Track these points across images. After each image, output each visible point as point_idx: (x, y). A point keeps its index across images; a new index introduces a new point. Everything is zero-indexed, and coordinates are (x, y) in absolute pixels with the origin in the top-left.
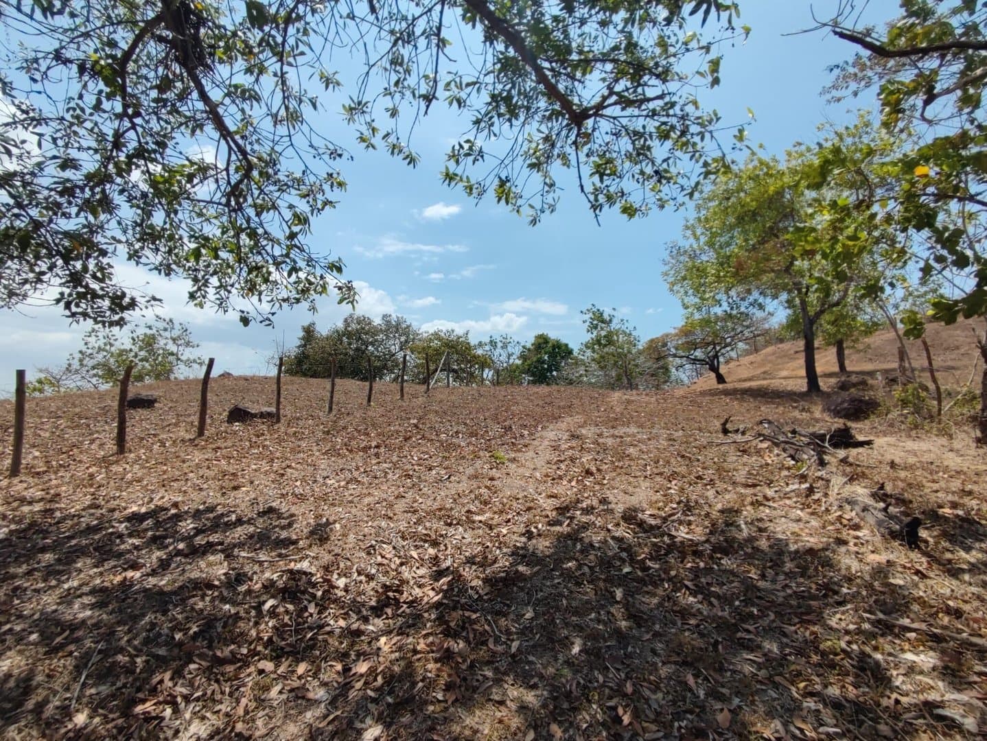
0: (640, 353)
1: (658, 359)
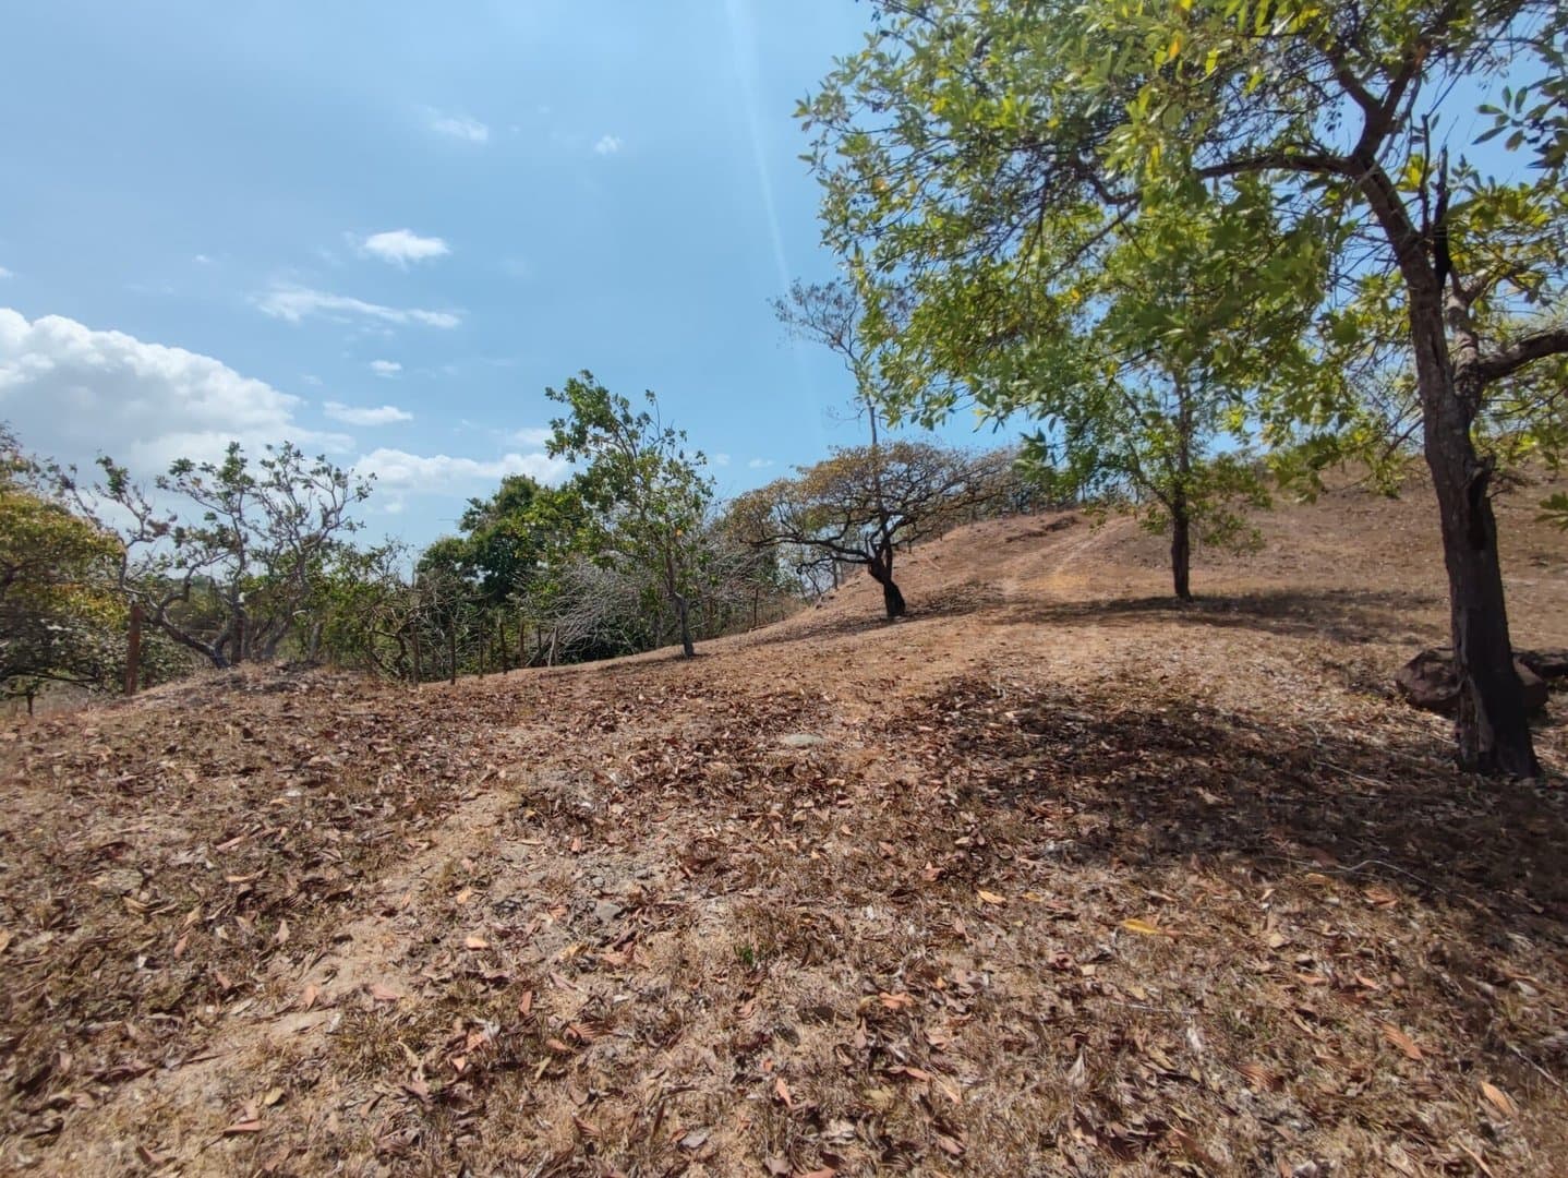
0: (719, 527)
1: (758, 545)
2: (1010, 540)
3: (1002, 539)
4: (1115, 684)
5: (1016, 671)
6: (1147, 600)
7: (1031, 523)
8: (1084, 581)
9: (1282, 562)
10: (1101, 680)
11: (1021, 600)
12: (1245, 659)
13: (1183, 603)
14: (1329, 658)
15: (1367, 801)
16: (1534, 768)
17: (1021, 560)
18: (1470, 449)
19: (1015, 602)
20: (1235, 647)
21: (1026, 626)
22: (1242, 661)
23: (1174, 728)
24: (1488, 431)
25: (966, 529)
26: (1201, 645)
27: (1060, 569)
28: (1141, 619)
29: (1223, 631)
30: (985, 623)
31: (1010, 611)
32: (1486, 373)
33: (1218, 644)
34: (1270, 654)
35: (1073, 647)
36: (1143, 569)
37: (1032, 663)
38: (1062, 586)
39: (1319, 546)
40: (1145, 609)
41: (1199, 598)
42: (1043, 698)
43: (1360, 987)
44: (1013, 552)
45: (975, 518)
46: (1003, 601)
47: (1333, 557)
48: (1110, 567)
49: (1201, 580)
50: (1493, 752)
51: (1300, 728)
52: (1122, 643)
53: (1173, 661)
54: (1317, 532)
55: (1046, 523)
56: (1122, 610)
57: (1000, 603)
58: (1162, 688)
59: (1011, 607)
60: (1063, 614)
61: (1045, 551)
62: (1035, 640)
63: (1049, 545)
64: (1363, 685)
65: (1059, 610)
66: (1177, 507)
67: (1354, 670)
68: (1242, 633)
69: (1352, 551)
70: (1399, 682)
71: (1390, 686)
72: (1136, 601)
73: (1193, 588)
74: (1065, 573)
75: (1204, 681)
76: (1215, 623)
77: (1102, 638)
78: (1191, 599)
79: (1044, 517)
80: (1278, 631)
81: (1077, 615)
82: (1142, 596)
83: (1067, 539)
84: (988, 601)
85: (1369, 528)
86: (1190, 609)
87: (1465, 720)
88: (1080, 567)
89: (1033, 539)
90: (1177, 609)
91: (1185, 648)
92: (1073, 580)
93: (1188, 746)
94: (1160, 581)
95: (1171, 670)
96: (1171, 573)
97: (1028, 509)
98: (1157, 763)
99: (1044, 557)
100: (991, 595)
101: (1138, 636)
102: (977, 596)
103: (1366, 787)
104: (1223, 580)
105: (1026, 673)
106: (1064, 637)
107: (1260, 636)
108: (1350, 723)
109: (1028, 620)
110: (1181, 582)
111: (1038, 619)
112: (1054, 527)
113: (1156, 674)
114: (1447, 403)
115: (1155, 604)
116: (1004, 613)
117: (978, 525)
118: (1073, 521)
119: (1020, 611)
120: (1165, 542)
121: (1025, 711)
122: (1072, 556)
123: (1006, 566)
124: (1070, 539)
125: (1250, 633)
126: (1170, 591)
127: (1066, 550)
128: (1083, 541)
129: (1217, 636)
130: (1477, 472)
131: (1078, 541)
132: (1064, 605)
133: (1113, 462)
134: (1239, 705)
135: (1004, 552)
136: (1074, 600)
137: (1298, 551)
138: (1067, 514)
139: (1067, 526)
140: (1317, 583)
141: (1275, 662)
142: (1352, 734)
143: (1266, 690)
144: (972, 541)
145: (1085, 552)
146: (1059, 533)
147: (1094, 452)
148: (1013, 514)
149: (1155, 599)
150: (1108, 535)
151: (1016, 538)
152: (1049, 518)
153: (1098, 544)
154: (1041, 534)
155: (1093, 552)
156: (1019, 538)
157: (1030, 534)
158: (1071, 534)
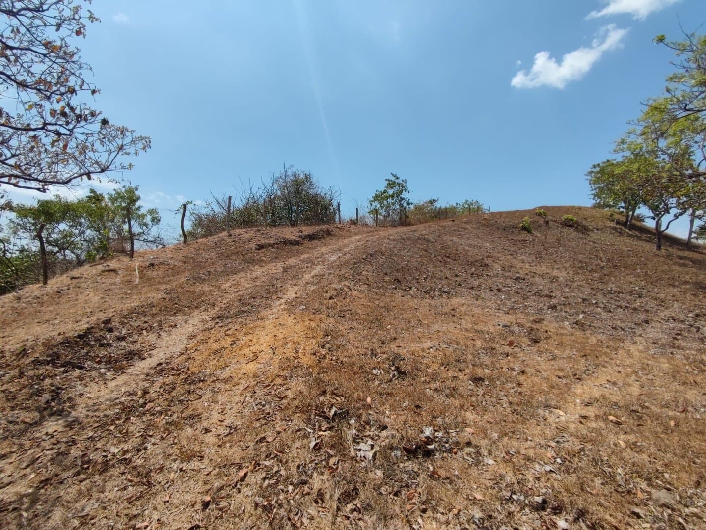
2: (261, 247)
3: (253, 246)
7: (289, 233)
44: (259, 261)
55: (304, 234)
63: (301, 254)
79: (303, 228)
83: (320, 249)
89: (288, 247)
118: (329, 233)
124: (323, 249)
128: (333, 251)
131: (327, 252)
139: (323, 237)
150: (357, 247)
151: (270, 245)
152: (307, 230)
153: (347, 257)
154: (297, 243)
155: (340, 267)
156: (272, 246)
157: (286, 242)
158: (325, 245)
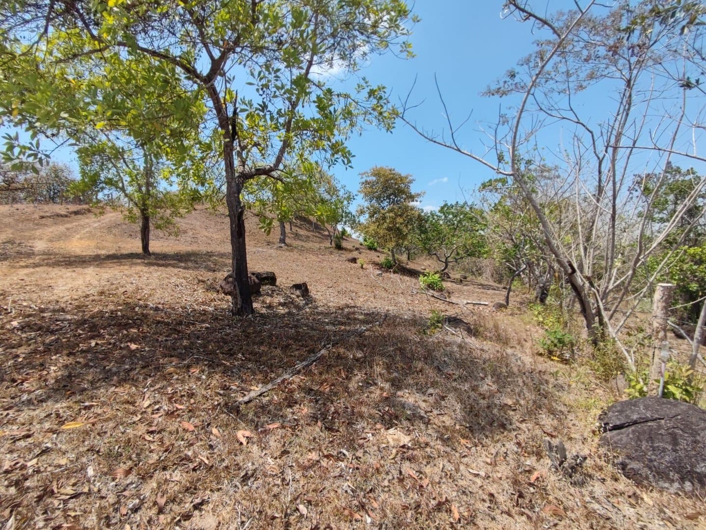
2: (42, 217)
3: (36, 216)
4: (96, 298)
5: (27, 296)
6: (126, 255)
7: (59, 208)
8: (93, 244)
9: (193, 240)
10: (87, 296)
11: (47, 254)
12: (167, 280)
13: (146, 255)
14: (201, 278)
15: (201, 333)
16: (253, 311)
17: (51, 230)
18: (239, 202)
19: (44, 254)
20: (164, 275)
21: (45, 268)
22: (166, 281)
23: (123, 316)
24: (245, 197)
25: (7, 207)
26: (148, 275)
27: (78, 236)
28: (121, 264)
29: (160, 268)
30: (13, 267)
31: (37, 259)
32: (245, 177)
33: (155, 275)
34: (178, 278)
35: (73, 279)
36: (129, 239)
37: (41, 290)
38: (77, 246)
39: (207, 234)
40: (125, 258)
41: (154, 254)
42: (42, 311)
43: (178, 409)
44: (45, 225)
45: (15, 200)
46: (33, 254)
47: (211, 239)
48: (110, 237)
49: (155, 246)
50: (242, 307)
51: (184, 308)
52: (106, 276)
53: (132, 283)
54: (206, 228)
55: (70, 210)
56: (112, 259)
57: (30, 255)
58: (123, 297)
59: (37, 257)
60: (75, 261)
61: (68, 226)
62: (47, 277)
63: (71, 222)
64: (210, 288)
65: (73, 259)
66: (144, 211)
67: (209, 283)
68: (170, 270)
69: (217, 237)
70: (221, 286)
71: (218, 288)
72: (122, 255)
73: (151, 249)
74: (81, 239)
75: (146, 292)
76: (159, 265)
77: (94, 274)
78: (150, 254)
79: (69, 206)
80: (185, 268)
81: (84, 262)
82: (125, 252)
83: (84, 220)
84: (21, 254)
85: (224, 229)
86: (149, 259)
87: (235, 298)
88: (91, 236)
89: (60, 219)
90: (142, 259)
91: (140, 277)
92: (85, 243)
93: (130, 324)
94: (136, 246)
95: (130, 288)
96: (141, 242)
97: (58, 200)
98: (109, 334)
99: (68, 229)
100: (23, 250)
101: (116, 272)
102: (11, 250)
103: (202, 328)
104: (168, 246)
105: (34, 296)
106: (69, 274)
107: (176, 270)
108: (203, 303)
109: (48, 265)
110: (145, 247)
111: (57, 264)
112: (76, 213)
113: (122, 290)
114: (233, 184)
115: (132, 256)
116: (31, 261)
117: (16, 206)
118: (89, 211)
119: (44, 260)
120: (138, 226)
121: (27, 319)
122: (88, 229)
123: (38, 233)
124: (87, 221)
125: (172, 269)
126: (140, 250)
127: (83, 227)
128: (95, 222)
129: (157, 271)
130: (240, 210)
131: (91, 222)
132: (76, 257)
133: (110, 182)
134: (160, 300)
135: (37, 225)
136: (84, 254)
137: (199, 236)
138: (85, 206)
139: (84, 213)
140: (203, 249)
141: (178, 281)
142: (203, 307)
143: (173, 293)
144: (10, 215)
145: (95, 228)
146: (79, 216)
147: (97, 175)
148: (47, 203)
149: (132, 254)
150: (110, 221)
151: (48, 216)
152: (73, 208)
153: (104, 225)
154: (66, 216)
155: (100, 228)
156: (50, 217)
157: (58, 215)
158: (87, 218)
